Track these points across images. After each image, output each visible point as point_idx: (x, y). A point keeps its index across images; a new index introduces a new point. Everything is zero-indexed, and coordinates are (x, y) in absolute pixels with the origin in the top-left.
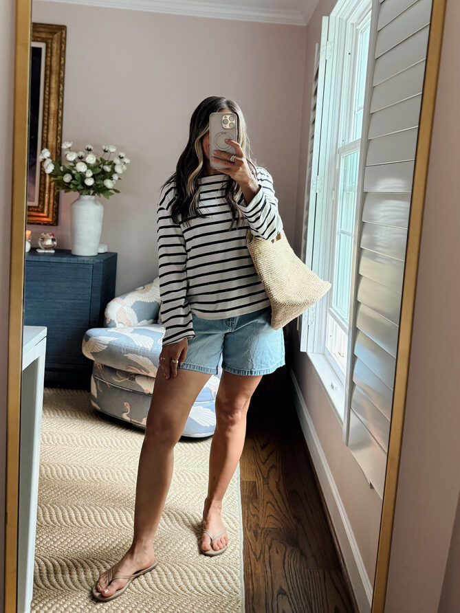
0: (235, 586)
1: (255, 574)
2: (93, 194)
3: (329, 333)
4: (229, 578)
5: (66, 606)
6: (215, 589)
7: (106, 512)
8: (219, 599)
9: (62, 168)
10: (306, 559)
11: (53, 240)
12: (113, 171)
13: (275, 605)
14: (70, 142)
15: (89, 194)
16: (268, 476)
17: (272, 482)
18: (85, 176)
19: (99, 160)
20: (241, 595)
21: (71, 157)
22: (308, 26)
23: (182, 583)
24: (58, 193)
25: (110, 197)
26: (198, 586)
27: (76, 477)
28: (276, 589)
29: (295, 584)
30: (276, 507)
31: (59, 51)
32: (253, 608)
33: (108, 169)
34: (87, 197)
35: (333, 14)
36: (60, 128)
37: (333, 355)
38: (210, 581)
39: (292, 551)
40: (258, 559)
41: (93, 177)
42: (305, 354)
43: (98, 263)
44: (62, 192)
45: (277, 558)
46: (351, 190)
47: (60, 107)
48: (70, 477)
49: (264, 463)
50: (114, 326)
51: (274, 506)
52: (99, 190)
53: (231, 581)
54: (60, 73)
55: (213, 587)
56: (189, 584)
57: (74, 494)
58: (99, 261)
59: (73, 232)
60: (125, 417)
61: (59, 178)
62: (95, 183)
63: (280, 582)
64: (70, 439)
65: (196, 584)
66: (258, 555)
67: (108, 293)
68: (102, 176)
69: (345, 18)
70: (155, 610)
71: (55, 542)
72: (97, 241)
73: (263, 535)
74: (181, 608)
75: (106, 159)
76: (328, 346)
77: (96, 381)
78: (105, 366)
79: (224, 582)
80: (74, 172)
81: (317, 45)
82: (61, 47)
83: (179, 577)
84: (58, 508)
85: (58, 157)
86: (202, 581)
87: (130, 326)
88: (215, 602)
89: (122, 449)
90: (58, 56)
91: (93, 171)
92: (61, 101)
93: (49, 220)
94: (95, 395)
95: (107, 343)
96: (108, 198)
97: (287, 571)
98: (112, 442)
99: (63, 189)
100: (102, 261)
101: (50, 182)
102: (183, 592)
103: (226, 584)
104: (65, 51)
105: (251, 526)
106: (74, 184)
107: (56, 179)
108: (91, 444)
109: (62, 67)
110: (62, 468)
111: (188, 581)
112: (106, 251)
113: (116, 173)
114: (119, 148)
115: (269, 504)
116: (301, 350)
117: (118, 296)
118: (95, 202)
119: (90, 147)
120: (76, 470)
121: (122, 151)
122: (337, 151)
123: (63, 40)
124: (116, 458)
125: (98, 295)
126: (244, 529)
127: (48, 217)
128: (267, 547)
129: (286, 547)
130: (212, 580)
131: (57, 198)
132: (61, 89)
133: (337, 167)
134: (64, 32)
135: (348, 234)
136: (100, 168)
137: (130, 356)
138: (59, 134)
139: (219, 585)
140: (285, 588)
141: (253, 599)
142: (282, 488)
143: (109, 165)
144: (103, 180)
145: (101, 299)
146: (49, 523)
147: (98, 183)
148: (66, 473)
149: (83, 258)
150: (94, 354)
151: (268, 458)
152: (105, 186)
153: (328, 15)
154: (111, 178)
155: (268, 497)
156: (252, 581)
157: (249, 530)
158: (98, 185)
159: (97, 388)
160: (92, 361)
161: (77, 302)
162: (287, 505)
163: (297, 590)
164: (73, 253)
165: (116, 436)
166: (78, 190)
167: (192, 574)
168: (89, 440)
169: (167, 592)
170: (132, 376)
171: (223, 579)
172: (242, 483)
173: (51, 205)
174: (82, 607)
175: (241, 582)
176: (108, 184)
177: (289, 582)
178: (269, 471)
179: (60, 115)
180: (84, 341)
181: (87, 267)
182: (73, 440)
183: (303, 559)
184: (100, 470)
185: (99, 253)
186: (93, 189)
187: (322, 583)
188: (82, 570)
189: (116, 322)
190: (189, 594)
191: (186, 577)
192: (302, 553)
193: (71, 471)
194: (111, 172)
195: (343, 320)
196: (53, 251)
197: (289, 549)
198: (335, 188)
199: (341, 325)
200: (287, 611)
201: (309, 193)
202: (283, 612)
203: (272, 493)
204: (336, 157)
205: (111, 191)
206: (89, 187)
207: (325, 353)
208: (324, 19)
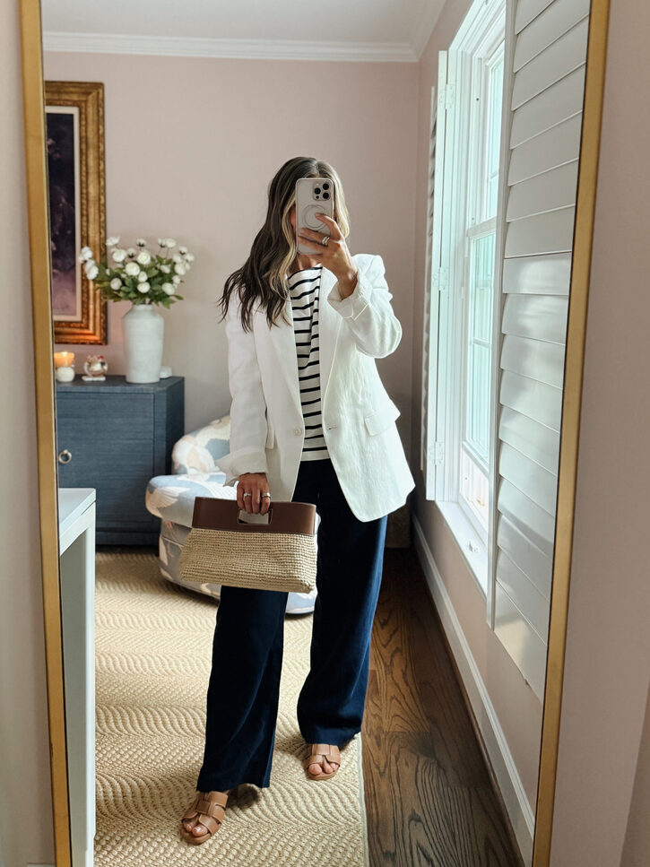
0: (353, 811)
1: (379, 793)
2: (150, 303)
3: (464, 474)
4: (346, 800)
5: (138, 839)
6: (328, 815)
7: (185, 715)
8: (334, 827)
9: (108, 272)
10: (445, 772)
11: (103, 364)
12: (173, 272)
13: (406, 837)
14: (116, 236)
15: (144, 303)
16: (392, 663)
17: (398, 673)
18: (137, 280)
19: (155, 257)
20: (362, 822)
21: (119, 256)
22: (420, 62)
23: (285, 808)
24: (106, 304)
25: (171, 305)
26: (306, 812)
27: (145, 670)
28: (408, 813)
29: (433, 808)
30: (404, 705)
31: (96, 118)
32: (379, 840)
33: (166, 269)
34: (142, 307)
35: (453, 48)
36: (103, 219)
37: (471, 505)
38: (321, 805)
39: (426, 763)
40: (381, 774)
41: (149, 281)
42: (433, 503)
43: (160, 392)
44: (111, 302)
45: (408, 772)
46: (487, 286)
47: (102, 191)
48: (137, 670)
49: (385, 646)
50: (185, 472)
51: (400, 703)
52: (157, 297)
53: (349, 804)
54: (99, 147)
55: (325, 812)
56: (294, 808)
57: (143, 691)
58: (162, 389)
59: (127, 353)
60: (205, 588)
61: (106, 284)
62: (151, 289)
63: (412, 804)
64: (135, 619)
65: (304, 808)
66: (382, 769)
67: (176, 430)
68: (160, 279)
69: (470, 51)
70: (252, 843)
71: (122, 756)
72: (158, 362)
73: (387, 742)
74: (285, 841)
75: (163, 257)
76: (463, 492)
77: (166, 543)
78: (176, 524)
79: (339, 805)
80: (123, 276)
81: (433, 89)
82: (98, 111)
83: (281, 800)
84: (124, 711)
85: (103, 256)
86: (311, 805)
87: (205, 471)
88: (329, 831)
89: (202, 631)
90: (95, 124)
91: (147, 273)
92: (102, 183)
93: (97, 338)
94: (166, 561)
95: (177, 495)
96: (169, 308)
97: (420, 789)
98: (189, 622)
99: (112, 298)
100: (165, 388)
101: (95, 290)
102: (286, 820)
103: (342, 809)
104: (103, 117)
105: (371, 730)
106: (124, 292)
107: (102, 286)
108: (162, 625)
109: (101, 138)
110: (127, 658)
111: (293, 804)
112: (170, 375)
113: (176, 274)
114: (180, 241)
115: (394, 701)
116: (427, 499)
117: (189, 433)
118: (153, 312)
119: (142, 241)
120: (144, 660)
121: (185, 246)
122: (466, 234)
123: (101, 102)
124: (195, 644)
125: (162, 432)
127: (94, 334)
128: (393, 757)
129: (418, 759)
130: (324, 803)
131: (105, 309)
132: (102, 167)
133: (466, 256)
134: (101, 91)
135: (485, 345)
136: (156, 268)
138: (103, 226)
139: (333, 809)
140: (419, 813)
141: (377, 827)
142: (410, 679)
143: (167, 264)
144: (161, 284)
145: (167, 438)
146: (113, 731)
147: (155, 288)
148: (132, 664)
149: (141, 387)
150: (160, 509)
151: (391, 638)
152: (164, 293)
153: (447, 49)
154: (171, 282)
155: (392, 691)
156: (376, 803)
157: (369, 736)
158: (154, 291)
159: (167, 553)
160: (159, 519)
161: (137, 442)
162: (417, 700)
163: (435, 814)
164: (129, 380)
165: (194, 614)
166: (130, 299)
167: (297, 795)
168: (160, 621)
169: (267, 819)
171: (337, 801)
173: (98, 319)
174: (160, 840)
175: (361, 806)
176: (168, 289)
177: (424, 805)
178: (392, 656)
179: (102, 202)
180: (148, 493)
181: (148, 396)
182: (139, 622)
183: (442, 772)
184: (175, 660)
185: (161, 379)
186: (150, 297)
187: (467, 803)
189: (187, 466)
190: (294, 822)
191: (290, 799)
192: (439, 766)
193: (139, 662)
194: (170, 273)
195: (482, 459)
196: (103, 379)
197: (422, 760)
198: (465, 284)
199: (479, 466)
200: (422, 844)
201: (429, 291)
202: (418, 845)
203: (397, 685)
204: (464, 241)
205: (171, 298)
206: (144, 295)
207: (460, 501)
208: (442, 55)
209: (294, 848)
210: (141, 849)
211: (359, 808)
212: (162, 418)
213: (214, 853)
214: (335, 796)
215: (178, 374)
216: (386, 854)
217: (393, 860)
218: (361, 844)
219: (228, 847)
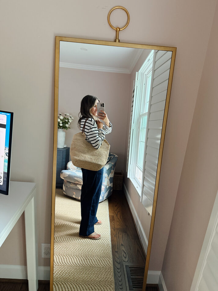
0: (109, 243)
1: (114, 240)
2: (62, 129)
3: (136, 172)
6: (103, 243)
8: (104, 246)
12: (68, 121)
13: (120, 248)
16: (117, 214)
17: (119, 216)
18: (60, 123)
19: (64, 118)
20: (110, 245)
22: (131, 74)
28: (120, 244)
29: (126, 243)
30: (120, 222)
32: (114, 249)
33: (67, 121)
34: (60, 130)
35: (139, 71)
37: (138, 179)
39: (125, 234)
41: (62, 123)
43: (64, 150)
45: (120, 236)
46: (144, 128)
49: (116, 211)
50: (70, 170)
52: (64, 127)
53: (107, 241)
60: (74, 196)
63: (122, 242)
66: (115, 235)
67: (67, 161)
68: (65, 123)
69: (143, 73)
72: (64, 144)
73: (116, 230)
75: (66, 117)
76: (136, 176)
77: (65, 186)
78: (67, 181)
81: (134, 81)
87: (75, 170)
91: (62, 121)
94: (65, 190)
95: (68, 174)
96: (67, 130)
97: (123, 239)
105: (113, 228)
112: (66, 147)
115: (118, 222)
116: (128, 177)
118: (63, 131)
119: (61, 114)
121: (71, 115)
122: (140, 116)
125: (64, 160)
126: (111, 228)
128: (117, 233)
133: (140, 121)
135: (143, 142)
136: (64, 120)
137: (75, 178)
140: (123, 244)
141: (114, 246)
142: (122, 217)
143: (67, 119)
147: (64, 125)
149: (60, 149)
150: (64, 177)
151: (117, 209)
154: (68, 124)
155: (117, 220)
156: (113, 242)
159: (65, 188)
160: (63, 180)
161: (58, 162)
170: (76, 184)
171: (105, 241)
172: (110, 216)
176: (67, 125)
177: (124, 242)
180: (61, 174)
181: (61, 151)
182: (58, 203)
185: (64, 147)
187: (134, 243)
188: (64, 238)
189: (70, 168)
192: (128, 235)
197: (124, 234)
198: (139, 128)
199: (140, 169)
201: (131, 129)
202: (123, 250)
203: (119, 219)
204: (139, 118)
205: (68, 128)
206: (61, 127)
207: (135, 178)
208: (137, 73)
209: (95, 250)
212: (65, 157)
213: (77, 250)
215: (68, 147)
216: (116, 252)
217: (117, 253)
218: (110, 249)
219: (81, 249)
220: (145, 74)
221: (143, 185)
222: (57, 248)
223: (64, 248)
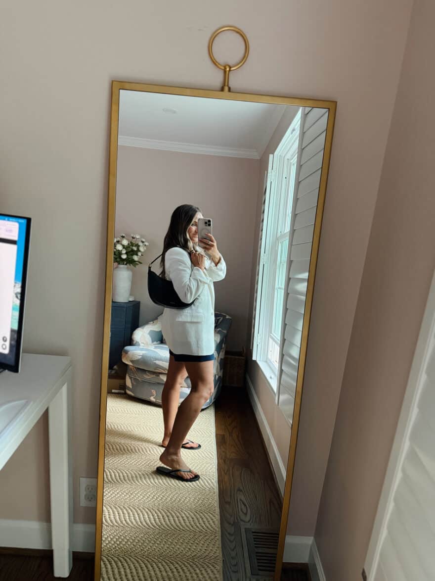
0: (212, 486)
1: (224, 480)
2: (126, 264)
3: (270, 349)
5: (118, 491)
6: (201, 487)
8: (204, 492)
10: (254, 474)
12: (138, 250)
13: (235, 496)
15: (123, 264)
16: (232, 432)
17: (235, 436)
18: (121, 252)
19: (130, 243)
20: (216, 490)
22: (260, 159)
25: (136, 266)
29: (247, 487)
30: (236, 447)
33: (135, 249)
34: (122, 266)
35: (276, 153)
37: (272, 361)
39: (245, 470)
40: (226, 474)
41: (126, 253)
42: (255, 362)
43: (130, 307)
45: (237, 473)
49: (229, 425)
50: (139, 345)
52: (130, 261)
53: (211, 483)
58: (130, 305)
62: (127, 257)
63: (239, 486)
64: (114, 410)
66: (226, 471)
67: (136, 324)
68: (131, 253)
69: (284, 155)
72: (128, 293)
73: (229, 462)
74: (182, 495)
75: (134, 242)
76: (269, 357)
77: (131, 378)
80: (115, 250)
81: (266, 172)
87: (148, 345)
88: (201, 493)
91: (126, 250)
94: (131, 387)
96: (135, 267)
97: (243, 479)
103: (207, 484)
105: (222, 457)
106: (114, 258)
112: (134, 300)
113: (140, 251)
114: (142, 236)
115: (233, 446)
116: (253, 359)
117: (141, 326)
118: (127, 269)
119: (124, 235)
121: (143, 238)
122: (277, 239)
125: (129, 326)
126: (218, 459)
128: (231, 468)
129: (242, 468)
133: (277, 249)
136: (130, 248)
139: (203, 485)
140: (241, 488)
141: (223, 493)
142: (240, 438)
143: (135, 246)
144: (132, 255)
145: (131, 327)
147: (130, 257)
148: (113, 427)
149: (120, 303)
152: (133, 260)
153: (273, 154)
154: (137, 255)
155: (232, 443)
156: (223, 483)
157: (221, 459)
158: (129, 259)
159: (132, 383)
160: (127, 365)
161: (118, 329)
163: (248, 489)
166: (117, 262)
170: (158, 374)
171: (206, 482)
172: (217, 435)
176: (136, 258)
177: (244, 485)
178: (233, 429)
180: (123, 353)
181: (123, 309)
183: (252, 474)
185: (129, 301)
186: (126, 261)
187: (263, 486)
189: (140, 342)
192: (251, 471)
198: (275, 262)
200: (242, 499)
201: (259, 264)
202: (241, 500)
203: (234, 441)
204: (276, 242)
205: (137, 263)
206: (123, 260)
207: (269, 362)
208: (271, 156)
209: (186, 498)
210: (119, 495)
211: (215, 485)
212: (130, 319)
213: (151, 498)
214: (204, 480)
215: (138, 300)
216: (227, 502)
217: (229, 504)
218: (216, 497)
219: (157, 496)
220: (287, 157)
221: (281, 371)
222: (111, 494)
223: (125, 494)
